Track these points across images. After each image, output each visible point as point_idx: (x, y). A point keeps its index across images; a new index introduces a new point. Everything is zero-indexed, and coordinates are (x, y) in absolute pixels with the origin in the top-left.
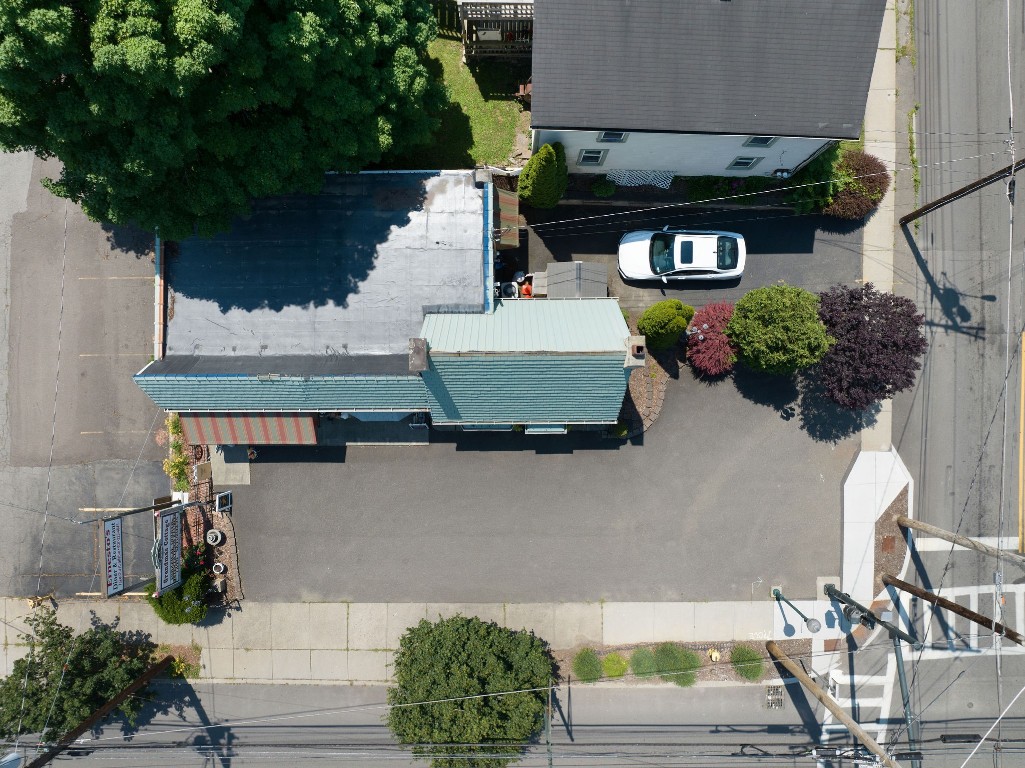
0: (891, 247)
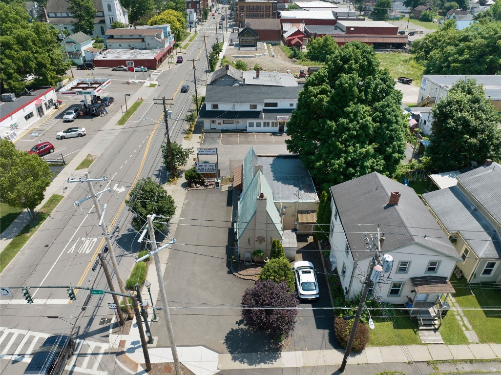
0: (327, 364)
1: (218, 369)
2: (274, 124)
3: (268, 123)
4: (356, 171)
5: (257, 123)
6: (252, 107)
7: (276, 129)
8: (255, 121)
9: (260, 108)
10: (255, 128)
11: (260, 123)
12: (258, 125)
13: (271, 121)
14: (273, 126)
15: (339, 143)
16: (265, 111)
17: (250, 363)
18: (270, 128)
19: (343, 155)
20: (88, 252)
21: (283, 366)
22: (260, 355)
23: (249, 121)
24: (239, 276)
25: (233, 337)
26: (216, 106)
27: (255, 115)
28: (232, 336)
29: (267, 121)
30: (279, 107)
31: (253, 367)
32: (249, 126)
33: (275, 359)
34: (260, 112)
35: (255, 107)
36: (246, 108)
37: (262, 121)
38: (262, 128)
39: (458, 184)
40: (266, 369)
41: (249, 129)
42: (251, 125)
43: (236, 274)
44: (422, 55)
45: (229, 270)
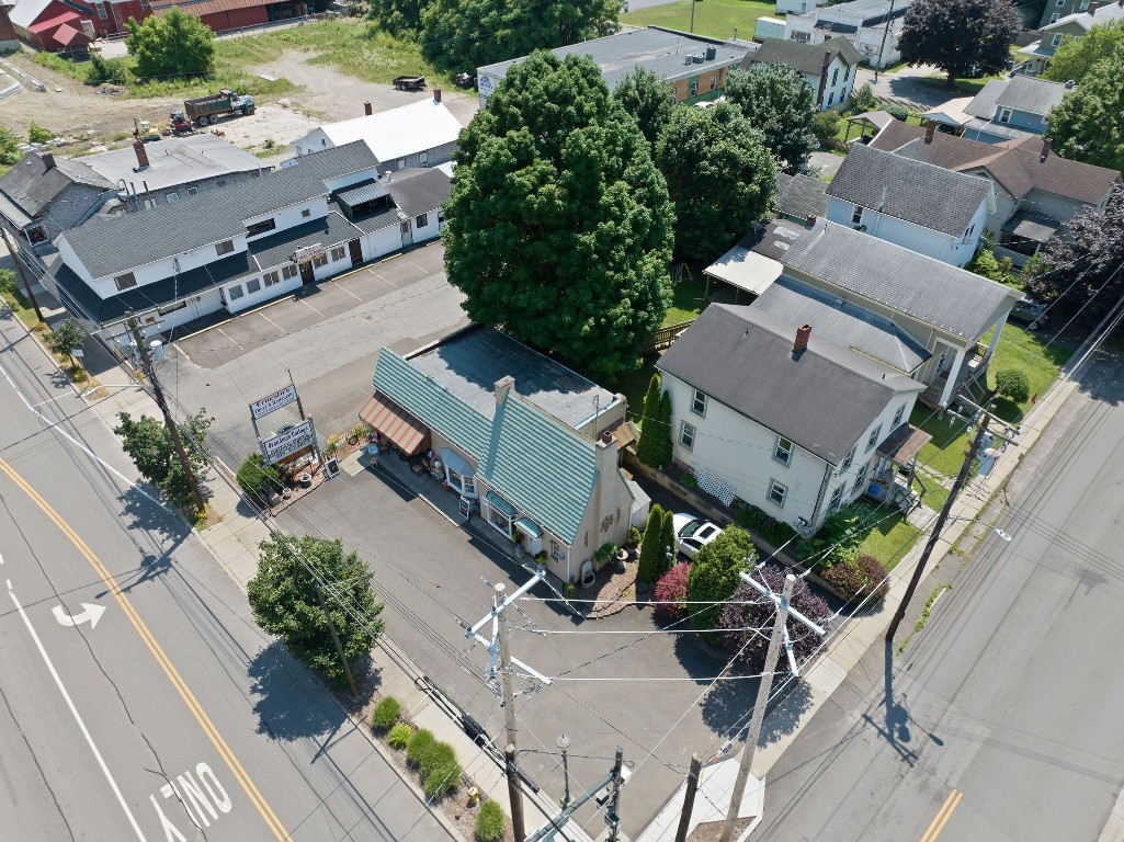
1: (760, 779)
2: (289, 272)
3: (275, 275)
4: (649, 312)
5: (248, 284)
6: (222, 250)
7: (297, 281)
8: (242, 281)
9: (241, 245)
10: (248, 299)
11: (257, 281)
12: (254, 287)
13: (278, 268)
14: (286, 277)
15: (612, 273)
16: (255, 247)
17: (787, 729)
18: (284, 285)
19: (623, 291)
20: (226, 807)
21: (828, 695)
22: (783, 706)
23: (227, 286)
24: (600, 615)
25: (718, 716)
26: (127, 279)
27: (234, 266)
28: (714, 715)
29: (270, 270)
30: (280, 227)
31: (796, 732)
32: (233, 298)
33: (808, 694)
34: (245, 253)
35: (228, 246)
36: (208, 255)
37: (259, 276)
38: (265, 292)
39: (786, 270)
40: (813, 719)
41: (233, 306)
42: (237, 293)
43: (593, 615)
44: (397, 17)
45: (570, 617)
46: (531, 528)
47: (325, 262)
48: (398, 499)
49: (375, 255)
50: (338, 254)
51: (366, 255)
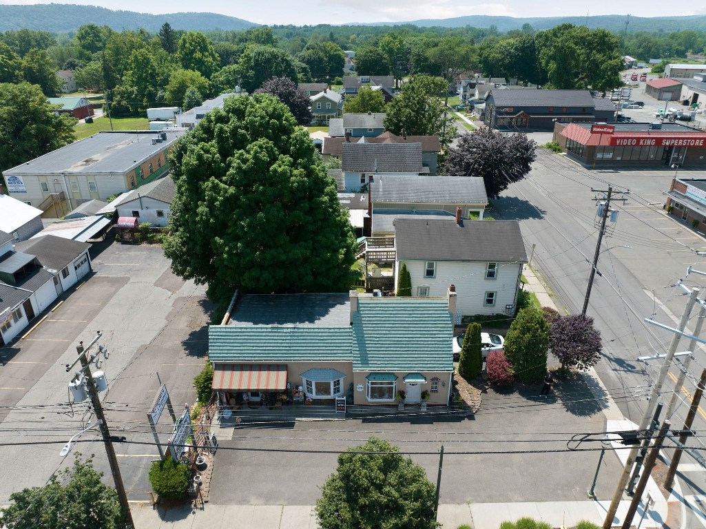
43: (474, 410)
45: (466, 419)
46: (417, 378)
47: (9, 325)
48: (285, 431)
49: (42, 308)
50: (17, 315)
51: (36, 312)
